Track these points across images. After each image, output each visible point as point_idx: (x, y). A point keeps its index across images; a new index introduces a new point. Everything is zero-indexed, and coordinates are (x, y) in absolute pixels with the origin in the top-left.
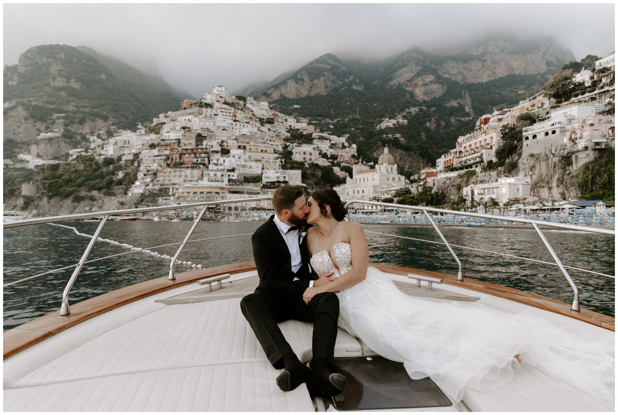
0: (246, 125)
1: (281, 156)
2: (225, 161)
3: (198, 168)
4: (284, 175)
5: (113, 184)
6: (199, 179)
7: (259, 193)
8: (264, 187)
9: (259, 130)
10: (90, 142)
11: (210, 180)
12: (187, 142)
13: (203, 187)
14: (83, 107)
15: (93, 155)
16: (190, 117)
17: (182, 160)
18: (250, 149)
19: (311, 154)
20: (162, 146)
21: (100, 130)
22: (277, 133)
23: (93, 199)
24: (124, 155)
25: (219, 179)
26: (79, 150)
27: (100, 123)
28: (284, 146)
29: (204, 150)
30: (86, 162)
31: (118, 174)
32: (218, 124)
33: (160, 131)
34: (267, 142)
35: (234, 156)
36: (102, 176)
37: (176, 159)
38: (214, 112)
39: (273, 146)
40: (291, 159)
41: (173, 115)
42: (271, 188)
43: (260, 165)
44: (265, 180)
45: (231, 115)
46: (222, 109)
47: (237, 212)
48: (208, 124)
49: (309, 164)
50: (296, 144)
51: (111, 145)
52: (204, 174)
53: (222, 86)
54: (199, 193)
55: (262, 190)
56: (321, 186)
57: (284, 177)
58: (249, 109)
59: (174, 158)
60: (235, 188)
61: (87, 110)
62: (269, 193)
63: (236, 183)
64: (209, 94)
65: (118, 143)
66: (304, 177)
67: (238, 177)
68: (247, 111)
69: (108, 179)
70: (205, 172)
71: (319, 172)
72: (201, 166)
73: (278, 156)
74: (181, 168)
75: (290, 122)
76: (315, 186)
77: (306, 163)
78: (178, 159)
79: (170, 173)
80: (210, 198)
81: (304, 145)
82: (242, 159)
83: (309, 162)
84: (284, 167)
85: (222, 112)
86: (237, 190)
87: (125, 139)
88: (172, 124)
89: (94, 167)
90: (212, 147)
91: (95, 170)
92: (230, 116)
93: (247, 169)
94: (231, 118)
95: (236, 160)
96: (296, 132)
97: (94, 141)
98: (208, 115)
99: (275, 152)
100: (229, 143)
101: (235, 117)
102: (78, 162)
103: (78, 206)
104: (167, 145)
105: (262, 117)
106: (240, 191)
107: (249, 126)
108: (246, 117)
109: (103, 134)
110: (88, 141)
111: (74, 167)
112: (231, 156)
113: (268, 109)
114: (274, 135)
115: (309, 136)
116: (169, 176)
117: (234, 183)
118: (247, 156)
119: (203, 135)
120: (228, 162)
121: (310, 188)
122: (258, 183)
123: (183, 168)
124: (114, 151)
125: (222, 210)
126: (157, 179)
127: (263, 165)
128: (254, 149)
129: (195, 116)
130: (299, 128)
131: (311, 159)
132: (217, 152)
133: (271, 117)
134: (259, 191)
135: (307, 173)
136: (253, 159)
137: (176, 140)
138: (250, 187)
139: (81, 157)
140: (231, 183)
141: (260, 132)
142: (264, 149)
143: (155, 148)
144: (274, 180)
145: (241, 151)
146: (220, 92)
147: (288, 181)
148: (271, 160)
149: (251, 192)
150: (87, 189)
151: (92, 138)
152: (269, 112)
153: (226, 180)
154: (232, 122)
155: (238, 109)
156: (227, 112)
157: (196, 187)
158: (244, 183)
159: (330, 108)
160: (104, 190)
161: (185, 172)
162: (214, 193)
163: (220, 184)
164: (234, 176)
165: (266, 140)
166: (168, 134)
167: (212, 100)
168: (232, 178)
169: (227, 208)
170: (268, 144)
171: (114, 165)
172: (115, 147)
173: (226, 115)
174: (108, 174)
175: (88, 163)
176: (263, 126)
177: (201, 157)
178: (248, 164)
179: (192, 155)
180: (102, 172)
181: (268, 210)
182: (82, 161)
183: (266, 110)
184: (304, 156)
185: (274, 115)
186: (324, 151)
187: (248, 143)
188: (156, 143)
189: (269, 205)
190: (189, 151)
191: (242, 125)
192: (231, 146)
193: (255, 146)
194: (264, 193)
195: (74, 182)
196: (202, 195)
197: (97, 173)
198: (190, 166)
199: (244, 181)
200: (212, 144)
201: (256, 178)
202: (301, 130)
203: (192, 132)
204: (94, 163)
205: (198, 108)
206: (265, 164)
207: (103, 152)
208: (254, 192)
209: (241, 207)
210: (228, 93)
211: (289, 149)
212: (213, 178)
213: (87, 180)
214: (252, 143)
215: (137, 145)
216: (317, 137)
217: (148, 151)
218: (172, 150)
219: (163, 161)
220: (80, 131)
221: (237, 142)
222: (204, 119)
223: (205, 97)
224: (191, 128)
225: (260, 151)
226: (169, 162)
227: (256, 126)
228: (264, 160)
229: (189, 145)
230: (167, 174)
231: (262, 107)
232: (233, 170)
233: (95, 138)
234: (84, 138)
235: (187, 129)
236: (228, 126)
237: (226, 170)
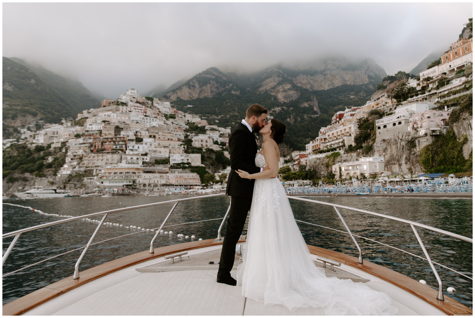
0: (155, 119)
1: (184, 143)
2: (140, 147)
3: (117, 153)
4: (188, 158)
5: (44, 167)
6: (118, 162)
7: (168, 173)
8: (172, 167)
9: (165, 123)
10: (21, 134)
11: (127, 162)
12: (107, 133)
13: (122, 169)
14: (15, 105)
15: (25, 143)
16: (109, 113)
17: (103, 147)
18: (159, 138)
19: (207, 142)
20: (86, 135)
21: (29, 124)
22: (179, 126)
23: (25, 180)
24: (53, 143)
25: (135, 162)
26: (11, 140)
27: (30, 118)
28: (185, 136)
29: (122, 139)
30: (19, 149)
31: (47, 159)
32: (132, 118)
33: (84, 124)
34: (172, 132)
35: (146, 144)
36: (34, 161)
37: (98, 146)
38: (129, 109)
39: (177, 135)
40: (191, 145)
41: (94, 111)
42: (177, 168)
43: (168, 150)
44: (172, 162)
45: (143, 111)
46: (135, 106)
47: (150, 188)
48: (124, 118)
49: (205, 149)
50: (194, 134)
51: (42, 135)
52: (123, 158)
53: (134, 89)
54: (119, 173)
55: (170, 170)
56: (216, 166)
57: (188, 160)
58: (156, 107)
59: (97, 145)
60: (148, 168)
61: (19, 108)
62: (176, 172)
63: (148, 164)
64: (124, 95)
65: (48, 134)
66: (203, 160)
67: (150, 160)
68: (155, 109)
69: (40, 163)
70: (123, 156)
71: (213, 155)
72: (120, 152)
73: (181, 143)
74: (103, 153)
75: (188, 117)
76: (211, 167)
77: (203, 149)
78: (100, 146)
79: (94, 157)
80: (128, 177)
81: (200, 135)
82: (153, 146)
83: (205, 148)
84: (186, 152)
85: (135, 109)
86: (150, 170)
87: (54, 130)
88: (94, 118)
89: (26, 153)
90: (128, 137)
91: (28, 156)
92: (141, 112)
93: (157, 153)
94: (142, 114)
95: (148, 147)
96: (193, 125)
97: (24, 133)
98: (124, 111)
99: (179, 140)
100: (142, 133)
101: (146, 113)
102: (12, 149)
103: (12, 186)
104: (90, 135)
105: (166, 113)
106: (152, 171)
107: (157, 120)
108: (154, 113)
109: (32, 127)
110: (19, 132)
111: (9, 153)
112: (144, 143)
113: (170, 107)
114: (177, 127)
115: (203, 128)
116: (93, 160)
117: (147, 165)
118: (156, 143)
119: (121, 127)
120: (142, 148)
121: (207, 168)
122: (167, 165)
123: (105, 153)
124: (45, 140)
125: (138, 187)
126: (83, 162)
127: (170, 150)
128: (162, 138)
129: (114, 112)
130: (195, 122)
131: (207, 145)
132: (132, 140)
133: (173, 114)
134: (167, 171)
135: (205, 156)
136: (161, 146)
137: (98, 131)
138: (160, 168)
139: (15, 146)
140: (145, 165)
141: (165, 125)
142: (170, 138)
143: (80, 137)
144: (180, 162)
145: (151, 140)
146: (133, 94)
147: (190, 162)
148: (177, 147)
149: (161, 171)
150: (20, 171)
151: (22, 131)
152: (171, 110)
153: (141, 162)
154: (144, 117)
155: (148, 107)
156: (139, 109)
157: (116, 169)
158: (155, 165)
159: (215, 108)
160: (36, 172)
161: (107, 157)
162: (131, 173)
163: (136, 166)
164: (147, 159)
165: (171, 131)
166: (91, 127)
167: (127, 100)
168: (145, 160)
169: (142, 185)
170: (173, 134)
171: (44, 151)
172: (45, 137)
173: (138, 112)
174: (39, 159)
175: (21, 150)
176: (167, 120)
177: (119, 145)
178: (159, 149)
179: (112, 143)
180: (34, 158)
181: (176, 185)
182: (16, 148)
183: (169, 108)
184: (202, 143)
185: (175, 112)
186: (215, 140)
187: (157, 133)
188: (81, 133)
189: (177, 182)
190: (109, 139)
191: (152, 119)
192: (143, 136)
193: (163, 135)
194: (172, 172)
195: (9, 166)
196: (121, 175)
197: (29, 158)
198: (110, 151)
199: (155, 163)
200: (128, 134)
201: (165, 160)
202: (196, 124)
203: (111, 124)
204: (26, 150)
205: (115, 106)
206: (171, 149)
207: (34, 141)
208: (164, 171)
209: (153, 183)
210: (139, 95)
211: (189, 138)
212: (130, 161)
213: (21, 164)
214: (160, 133)
215: (64, 135)
216: (209, 129)
217: (74, 140)
218: (95, 139)
219: (87, 148)
220: (12, 125)
221: (149, 133)
222: (121, 115)
223: (120, 97)
224: (110, 121)
225: (167, 139)
226: (92, 149)
227: (162, 120)
228: (171, 146)
229: (109, 135)
230: (91, 158)
231: (165, 106)
232: (146, 154)
233: (25, 130)
234: (16, 130)
235: (106, 123)
236: (141, 120)
237: (140, 155)
